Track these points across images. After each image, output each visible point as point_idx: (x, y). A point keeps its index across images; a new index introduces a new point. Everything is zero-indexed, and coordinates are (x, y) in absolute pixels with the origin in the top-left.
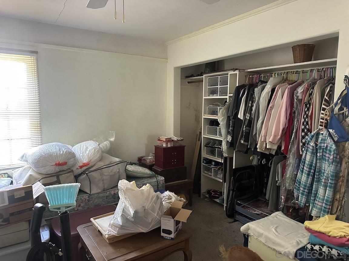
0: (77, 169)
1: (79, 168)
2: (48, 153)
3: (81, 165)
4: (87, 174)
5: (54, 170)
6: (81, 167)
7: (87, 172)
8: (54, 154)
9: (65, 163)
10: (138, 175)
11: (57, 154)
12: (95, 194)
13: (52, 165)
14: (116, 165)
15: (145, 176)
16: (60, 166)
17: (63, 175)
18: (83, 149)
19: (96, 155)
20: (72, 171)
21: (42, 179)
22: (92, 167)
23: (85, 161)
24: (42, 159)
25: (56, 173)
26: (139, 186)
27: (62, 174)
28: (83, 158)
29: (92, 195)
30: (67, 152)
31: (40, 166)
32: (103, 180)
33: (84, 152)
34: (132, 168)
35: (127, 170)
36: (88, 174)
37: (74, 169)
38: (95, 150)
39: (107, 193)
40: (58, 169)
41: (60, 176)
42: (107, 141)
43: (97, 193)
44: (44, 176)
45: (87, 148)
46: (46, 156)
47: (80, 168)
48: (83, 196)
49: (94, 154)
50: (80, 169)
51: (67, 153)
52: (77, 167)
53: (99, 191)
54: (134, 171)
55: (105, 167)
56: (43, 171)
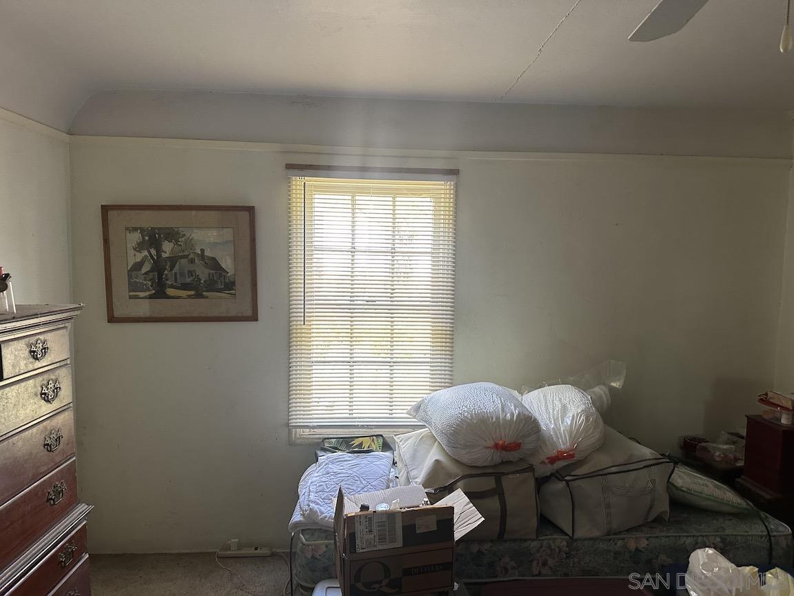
0: (543, 463)
1: (546, 461)
2: (478, 413)
3: (554, 453)
4: (567, 482)
5: (490, 459)
6: (552, 460)
7: (567, 478)
8: (492, 419)
9: (515, 446)
10: (704, 503)
11: (498, 418)
12: (585, 539)
13: (488, 448)
14: (645, 469)
15: (725, 509)
16: (504, 452)
17: (510, 476)
18: (554, 410)
19: (590, 432)
20: (531, 468)
21: (463, 478)
22: (580, 463)
23: (563, 444)
24: (465, 427)
25: (495, 466)
26: (708, 540)
27: (508, 474)
28: (557, 437)
29: (576, 540)
30: (522, 417)
31: (460, 444)
32: (608, 506)
33: (558, 418)
34: (684, 479)
35: (673, 484)
36: (569, 483)
37: (535, 462)
38: (587, 418)
39: (615, 544)
40: (497, 457)
41: (503, 478)
42: (602, 387)
43: (591, 539)
44: (467, 472)
45: (564, 409)
46: (475, 421)
47: (549, 462)
48: (555, 539)
49: (586, 429)
50: (549, 465)
51: (522, 419)
52: (543, 457)
53: (596, 533)
54: (692, 492)
55: (614, 469)
56: (466, 458)
